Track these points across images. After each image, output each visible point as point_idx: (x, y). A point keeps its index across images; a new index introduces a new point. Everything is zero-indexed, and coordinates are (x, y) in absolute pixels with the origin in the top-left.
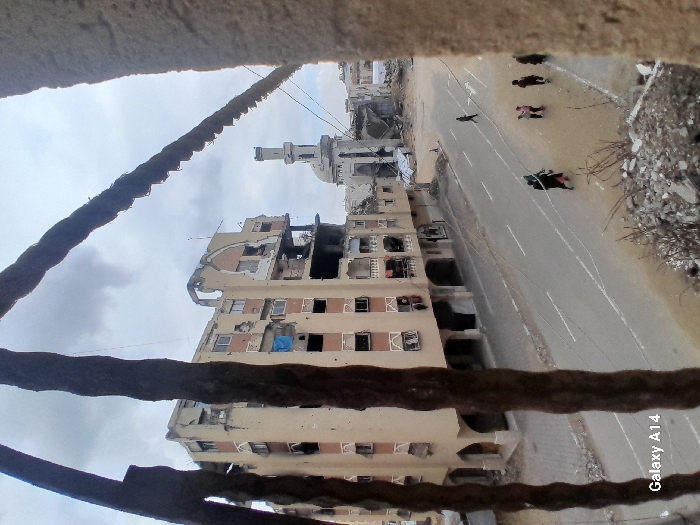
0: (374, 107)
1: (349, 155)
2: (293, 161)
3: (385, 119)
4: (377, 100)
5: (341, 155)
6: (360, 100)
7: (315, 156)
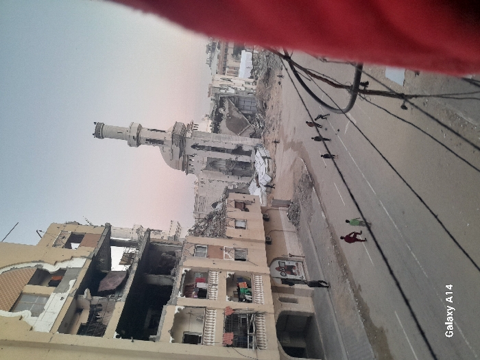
0: (236, 101)
1: (202, 148)
2: (138, 144)
3: (246, 115)
4: (240, 95)
5: (194, 147)
6: (223, 91)
7: (165, 143)
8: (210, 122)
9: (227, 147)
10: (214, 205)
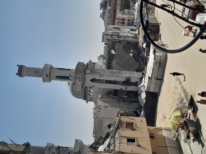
1: (99, 81)
2: (50, 80)
5: (92, 80)
7: (70, 78)
8: (105, 61)
9: (117, 79)
10: (109, 126)
